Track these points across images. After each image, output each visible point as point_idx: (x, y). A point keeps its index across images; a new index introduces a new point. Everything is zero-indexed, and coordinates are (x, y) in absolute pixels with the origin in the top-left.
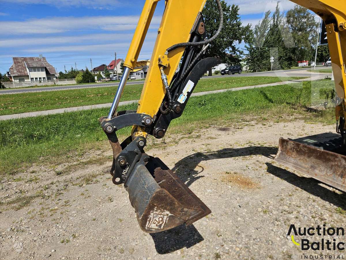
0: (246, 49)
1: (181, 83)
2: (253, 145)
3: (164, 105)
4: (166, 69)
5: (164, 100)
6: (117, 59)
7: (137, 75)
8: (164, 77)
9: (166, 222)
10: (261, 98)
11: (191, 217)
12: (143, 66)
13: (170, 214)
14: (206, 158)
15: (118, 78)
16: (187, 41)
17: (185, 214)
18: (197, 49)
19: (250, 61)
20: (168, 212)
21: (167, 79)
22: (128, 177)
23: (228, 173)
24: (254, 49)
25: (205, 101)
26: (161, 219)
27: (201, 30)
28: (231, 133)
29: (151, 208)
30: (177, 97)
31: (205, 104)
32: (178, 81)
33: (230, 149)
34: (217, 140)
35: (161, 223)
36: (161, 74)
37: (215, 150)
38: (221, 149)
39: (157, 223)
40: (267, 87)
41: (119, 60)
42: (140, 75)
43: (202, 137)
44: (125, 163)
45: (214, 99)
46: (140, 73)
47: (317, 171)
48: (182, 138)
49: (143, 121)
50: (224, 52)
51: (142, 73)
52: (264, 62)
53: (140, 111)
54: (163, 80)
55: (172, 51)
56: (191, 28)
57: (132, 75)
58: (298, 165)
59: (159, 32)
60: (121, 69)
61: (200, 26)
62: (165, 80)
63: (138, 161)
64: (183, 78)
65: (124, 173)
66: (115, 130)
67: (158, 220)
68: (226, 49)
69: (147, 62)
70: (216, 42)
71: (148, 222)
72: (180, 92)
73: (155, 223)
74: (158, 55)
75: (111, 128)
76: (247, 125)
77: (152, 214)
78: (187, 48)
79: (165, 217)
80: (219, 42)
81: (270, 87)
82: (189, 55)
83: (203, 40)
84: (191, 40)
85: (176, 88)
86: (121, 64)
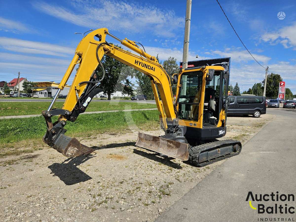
0: (137, 83)
1: (85, 98)
2: (129, 142)
3: (76, 107)
4: (79, 91)
5: (76, 105)
6: (20, 77)
7: (40, 94)
8: (77, 94)
9: (75, 153)
10: (142, 117)
11: (86, 152)
12: (47, 87)
13: (77, 150)
14: (99, 148)
15: (19, 95)
16: (89, 81)
17: (84, 150)
18: (93, 84)
19: (140, 91)
20: (76, 149)
21: (78, 95)
22: (55, 140)
23: (111, 154)
24: (142, 84)
25: (102, 117)
26: (73, 151)
27: (95, 77)
28: (118, 136)
29: (69, 145)
30: (83, 104)
31: (102, 119)
32: (84, 97)
33: (115, 144)
34: (108, 140)
35: (73, 152)
36: (76, 93)
37: (105, 145)
38: (109, 144)
39: (71, 152)
40: (147, 110)
41: (22, 79)
42: (43, 94)
43: (98, 138)
44: (55, 132)
45: (109, 116)
46: (43, 92)
47: (152, 147)
48: (83, 139)
49: (66, 113)
50: (121, 83)
51: (45, 93)
52: (149, 94)
53: (64, 108)
54: (77, 96)
55: (82, 84)
56: (90, 75)
57: (35, 93)
58: (145, 145)
59: (76, 76)
60: (23, 87)
61: (95, 76)
62: (78, 96)
63: (61, 132)
64: (86, 96)
65: (53, 138)
66: (52, 116)
67: (72, 151)
68: (122, 81)
69: (52, 83)
70: (114, 75)
71: (67, 152)
72: (84, 102)
73: (70, 153)
74: (75, 85)
75: (50, 115)
76: (129, 132)
77: (69, 148)
78: (89, 83)
79: (75, 150)
80: (116, 75)
81: (149, 110)
82: (89, 86)
83: (96, 81)
84: (90, 80)
85: (82, 100)
86: (24, 82)
